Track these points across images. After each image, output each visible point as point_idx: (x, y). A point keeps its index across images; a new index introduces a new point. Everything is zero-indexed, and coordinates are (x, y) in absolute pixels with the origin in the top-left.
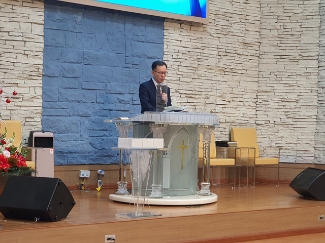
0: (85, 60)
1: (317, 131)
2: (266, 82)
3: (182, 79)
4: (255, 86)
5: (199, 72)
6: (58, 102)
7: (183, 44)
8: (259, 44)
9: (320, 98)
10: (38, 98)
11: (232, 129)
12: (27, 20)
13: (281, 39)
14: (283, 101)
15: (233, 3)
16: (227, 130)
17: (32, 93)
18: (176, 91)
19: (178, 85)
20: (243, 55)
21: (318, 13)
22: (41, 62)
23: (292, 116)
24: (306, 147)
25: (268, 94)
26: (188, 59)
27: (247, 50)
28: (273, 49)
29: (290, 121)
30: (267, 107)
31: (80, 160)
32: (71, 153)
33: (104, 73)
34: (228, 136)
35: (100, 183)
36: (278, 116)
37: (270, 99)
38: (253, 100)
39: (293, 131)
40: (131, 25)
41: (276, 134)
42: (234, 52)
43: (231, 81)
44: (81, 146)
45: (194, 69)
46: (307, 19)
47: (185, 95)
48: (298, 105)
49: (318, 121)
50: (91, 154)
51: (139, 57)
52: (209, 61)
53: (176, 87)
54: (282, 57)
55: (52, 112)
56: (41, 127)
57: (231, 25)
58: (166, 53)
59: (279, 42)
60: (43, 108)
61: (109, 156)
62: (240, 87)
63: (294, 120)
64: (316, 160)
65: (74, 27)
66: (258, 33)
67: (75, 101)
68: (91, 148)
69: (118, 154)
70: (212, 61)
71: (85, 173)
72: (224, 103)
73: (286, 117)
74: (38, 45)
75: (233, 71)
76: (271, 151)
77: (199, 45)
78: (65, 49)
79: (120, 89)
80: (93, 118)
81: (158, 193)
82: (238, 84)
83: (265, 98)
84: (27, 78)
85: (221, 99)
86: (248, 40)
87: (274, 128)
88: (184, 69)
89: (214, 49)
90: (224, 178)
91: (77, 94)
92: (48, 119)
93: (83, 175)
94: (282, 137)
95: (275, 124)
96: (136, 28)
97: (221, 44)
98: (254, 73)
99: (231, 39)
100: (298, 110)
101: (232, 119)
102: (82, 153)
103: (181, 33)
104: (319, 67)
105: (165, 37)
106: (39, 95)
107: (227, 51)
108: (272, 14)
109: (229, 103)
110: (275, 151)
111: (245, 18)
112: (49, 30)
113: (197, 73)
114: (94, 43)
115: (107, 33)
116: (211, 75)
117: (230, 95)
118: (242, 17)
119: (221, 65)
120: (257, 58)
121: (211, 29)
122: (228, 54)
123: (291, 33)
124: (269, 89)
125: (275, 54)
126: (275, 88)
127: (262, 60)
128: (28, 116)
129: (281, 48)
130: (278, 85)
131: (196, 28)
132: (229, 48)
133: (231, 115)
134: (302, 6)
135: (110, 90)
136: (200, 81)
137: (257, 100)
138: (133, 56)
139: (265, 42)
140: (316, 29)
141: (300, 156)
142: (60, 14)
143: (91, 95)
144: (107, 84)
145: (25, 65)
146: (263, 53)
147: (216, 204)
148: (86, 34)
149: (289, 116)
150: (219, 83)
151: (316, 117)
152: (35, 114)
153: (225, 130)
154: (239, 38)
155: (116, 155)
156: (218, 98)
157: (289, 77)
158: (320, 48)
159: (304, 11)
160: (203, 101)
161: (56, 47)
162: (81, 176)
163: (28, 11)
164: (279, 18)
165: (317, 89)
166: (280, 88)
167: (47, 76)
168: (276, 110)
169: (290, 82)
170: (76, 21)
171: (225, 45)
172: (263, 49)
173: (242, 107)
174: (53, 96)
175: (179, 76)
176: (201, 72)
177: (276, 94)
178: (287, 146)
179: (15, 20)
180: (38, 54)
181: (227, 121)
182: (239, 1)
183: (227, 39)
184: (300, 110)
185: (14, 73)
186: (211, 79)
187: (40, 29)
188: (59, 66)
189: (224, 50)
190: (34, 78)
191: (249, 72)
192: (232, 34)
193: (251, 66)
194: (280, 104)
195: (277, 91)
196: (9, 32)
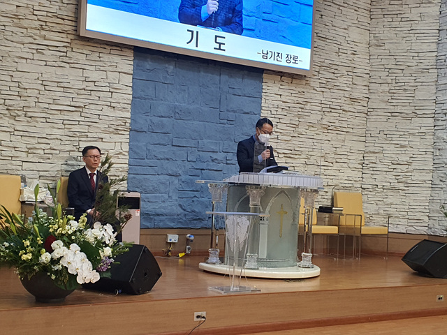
0: (176, 114)
1: (431, 198)
2: (374, 142)
3: (280, 137)
4: (361, 146)
5: (300, 130)
6: (146, 160)
7: (283, 99)
8: (367, 99)
9: (436, 161)
10: (124, 155)
11: (335, 193)
12: (115, 69)
13: (392, 95)
14: (393, 164)
15: (340, 54)
16: (329, 194)
17: (118, 149)
19: (276, 144)
20: (349, 111)
21: (435, 67)
22: (129, 115)
23: (403, 180)
24: (419, 216)
25: (376, 155)
26: (288, 115)
27: (354, 107)
28: (383, 105)
29: (401, 186)
30: (375, 169)
31: (167, 223)
32: (158, 215)
33: (196, 129)
34: (330, 201)
35: (189, 249)
36: (388, 180)
37: (378, 160)
38: (359, 162)
39: (405, 197)
40: (227, 77)
41: (385, 200)
42: (339, 108)
43: (335, 140)
44: (169, 208)
45: (295, 126)
46: (422, 72)
47: (283, 155)
48: (411, 168)
49: (433, 187)
50: (180, 216)
51: (234, 112)
52: (311, 117)
54: (393, 114)
55: (139, 170)
56: (126, 186)
57: (336, 78)
58: (263, 108)
59: (390, 98)
60: (129, 165)
61: (199, 219)
62: (345, 147)
63: (406, 185)
64: (430, 230)
65: (166, 78)
66: (367, 88)
67: (164, 159)
68: (180, 211)
69: (209, 218)
70: (314, 118)
71: (173, 238)
72: (326, 164)
73: (396, 181)
74: (125, 97)
75: (337, 129)
76: (379, 219)
77: (301, 100)
78: (155, 102)
79: (213, 147)
80: (183, 177)
81: (253, 263)
82: (343, 144)
83: (373, 160)
84: (112, 132)
85: (323, 159)
86: (355, 95)
87: (383, 193)
88: (284, 127)
89: (317, 104)
90: (325, 247)
91: (167, 151)
92: (134, 178)
93: (170, 240)
94: (392, 204)
95: (384, 189)
96: (233, 80)
97: (324, 99)
98: (360, 132)
99: (336, 94)
100: (411, 174)
101: (335, 182)
102: (170, 216)
103: (281, 87)
104: (435, 126)
105: (263, 91)
106: (125, 151)
107: (331, 106)
108: (382, 67)
109: (332, 165)
110: (383, 219)
111: (352, 71)
112: (139, 81)
113: (297, 131)
114: (187, 96)
115: (201, 85)
116: (313, 133)
117: (333, 156)
118: (350, 69)
119: (324, 122)
120: (365, 115)
121: (315, 83)
122: (333, 111)
123: (404, 87)
124: (377, 150)
125: (386, 111)
126: (385, 148)
127: (370, 117)
128: (113, 173)
129: (392, 104)
130: (388, 145)
131: (298, 81)
132: (334, 104)
133: (334, 177)
134: (417, 58)
135: (202, 148)
136: (301, 139)
137: (363, 161)
138: (228, 111)
139: (374, 97)
140: (432, 84)
141: (412, 226)
142: (150, 63)
143: (182, 152)
144: (200, 141)
145: (111, 118)
146: (372, 110)
147: (319, 278)
148: (178, 86)
149: (399, 181)
150: (321, 142)
151: (430, 182)
152: (121, 171)
153: (327, 194)
154: (345, 92)
155: (207, 219)
156: (319, 159)
157: (401, 136)
158: (437, 106)
159: (419, 64)
160: (303, 161)
161: (145, 99)
162: (169, 241)
163: (116, 59)
164: (390, 71)
165: (432, 150)
166: (390, 149)
167: (134, 130)
168: (385, 173)
169: (402, 142)
170: (167, 72)
171: (330, 100)
172: (372, 105)
173: (346, 169)
174: (140, 153)
175: (278, 134)
176: (302, 130)
177: (385, 155)
178: (397, 214)
179: (102, 68)
180: (125, 106)
181: (329, 184)
182: (345, 52)
183: (332, 94)
184: (413, 174)
185: (99, 126)
186: (312, 137)
187: (128, 80)
188: (148, 120)
189: (328, 106)
190: (120, 133)
191: (355, 130)
192: (337, 88)
193: (358, 124)
194: (390, 167)
195: (386, 152)
196: (95, 82)
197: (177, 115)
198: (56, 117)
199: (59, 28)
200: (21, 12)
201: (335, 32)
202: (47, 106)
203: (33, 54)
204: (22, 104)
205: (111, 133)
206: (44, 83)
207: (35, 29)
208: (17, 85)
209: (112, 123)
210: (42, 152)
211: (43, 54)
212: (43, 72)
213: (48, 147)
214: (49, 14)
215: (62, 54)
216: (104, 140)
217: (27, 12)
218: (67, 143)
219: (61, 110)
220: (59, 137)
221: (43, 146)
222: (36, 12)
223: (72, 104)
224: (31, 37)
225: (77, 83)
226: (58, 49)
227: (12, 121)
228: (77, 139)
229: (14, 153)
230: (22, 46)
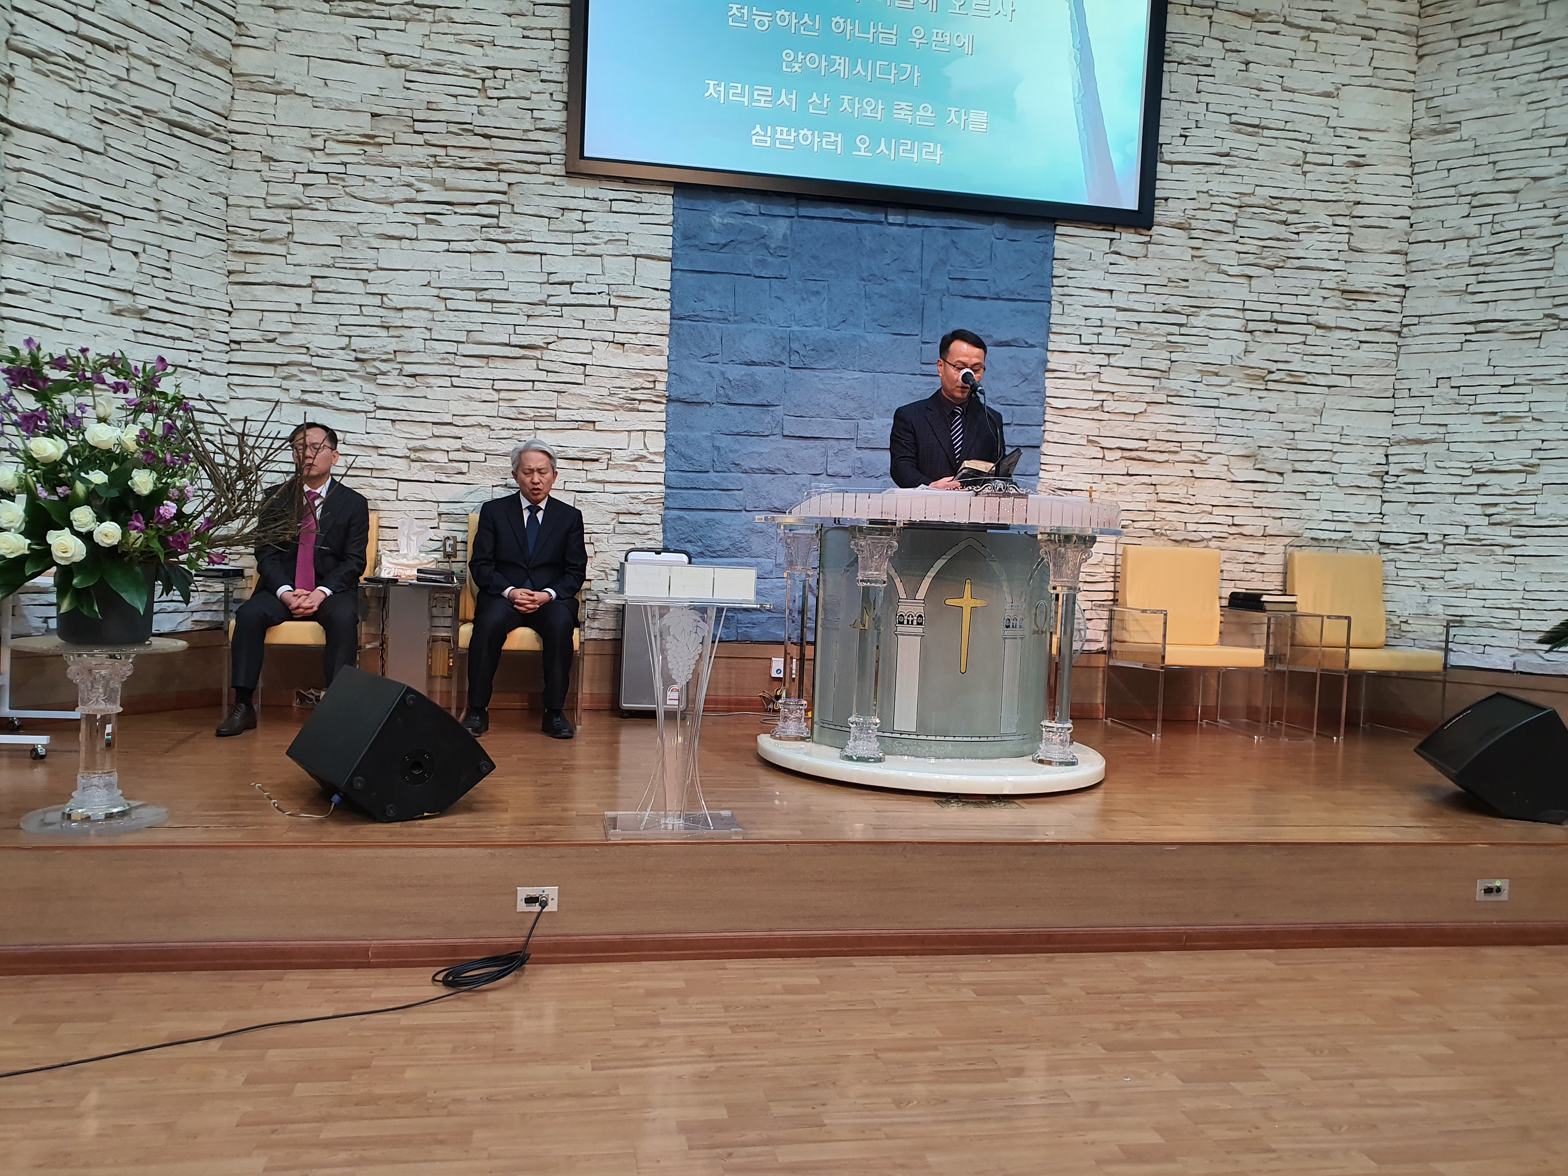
0: (792, 354)
2: (1420, 411)
3: (1109, 406)
4: (1382, 426)
5: (1172, 384)
6: (712, 475)
7: (1120, 300)
8: (1401, 291)
10: (652, 462)
11: (1293, 557)
12: (624, 249)
13: (1480, 270)
14: (1476, 471)
15: (1307, 167)
16: (1275, 560)
17: (636, 447)
18: (1089, 441)
19: (1096, 424)
20: (1337, 328)
22: (662, 362)
23: (1507, 517)
25: (1425, 448)
26: (1135, 344)
27: (1355, 314)
28: (1451, 304)
30: (1418, 489)
31: (772, 630)
33: (850, 392)
36: (1459, 519)
37: (1430, 464)
38: (1372, 469)
39: (1512, 568)
41: (1449, 576)
42: (1303, 319)
43: (1290, 411)
44: (778, 592)
45: (1156, 373)
47: (1119, 454)
48: (1534, 481)
52: (1212, 349)
53: (1091, 428)
54: (1480, 327)
55: (694, 498)
57: (1295, 237)
58: (1056, 329)
59: (1472, 280)
60: (667, 487)
62: (1324, 429)
63: (1517, 531)
65: (762, 263)
66: (1398, 258)
67: (760, 471)
70: (1221, 350)
72: (1261, 476)
73: (1485, 521)
75: (1296, 379)
76: (1426, 629)
77: (1175, 303)
78: (732, 327)
82: (1317, 420)
83: (1417, 461)
84: (621, 407)
85: (1249, 464)
86: (1358, 282)
87: (1444, 558)
88: (1122, 376)
89: (1231, 312)
91: (767, 450)
92: (680, 518)
93: (779, 671)
94: (1469, 587)
95: (1445, 545)
96: (960, 257)
97: (1255, 297)
98: (1377, 385)
99: (1293, 281)
100: (1533, 499)
101: (1290, 526)
103: (1112, 269)
105: (1056, 282)
106: (655, 453)
107: (1277, 316)
108: (1452, 192)
109: (1279, 479)
111: (1349, 213)
112: (688, 275)
113: (1165, 388)
114: (825, 306)
115: (865, 275)
116: (1216, 392)
117: (1283, 454)
118: (1341, 208)
119: (1252, 360)
120: (1393, 338)
121: (1220, 253)
122: (1281, 328)
123: (1518, 243)
124: (1428, 433)
125: (1457, 318)
126: (1451, 428)
127: (1408, 341)
128: (622, 508)
129: (1478, 298)
130: (1463, 419)
132: (1285, 308)
133: (1287, 513)
135: (869, 440)
136: (1176, 410)
137: (1385, 468)
139: (1424, 283)
141: (1532, 650)
142: (718, 227)
143: (811, 453)
144: (863, 421)
145: (617, 372)
146: (1414, 321)
148: (798, 282)
149: (1496, 519)
150: (1244, 415)
152: (645, 503)
153: (1266, 560)
154: (1325, 275)
156: (1237, 463)
157: (1504, 390)
160: (1183, 469)
161: (707, 320)
162: (775, 675)
163: (625, 223)
166: (1468, 428)
167: (678, 400)
168: (1450, 499)
169: (1506, 408)
170: (767, 247)
171: (1272, 298)
172: (1413, 305)
173: (1327, 489)
174: (696, 457)
175: (1103, 396)
176: (1181, 383)
177: (1453, 447)
178: (1485, 615)
179: (590, 250)
180: (654, 340)
181: (1269, 531)
182: (1328, 159)
183: (1278, 282)
184: (1540, 499)
185: (587, 392)
186: (1215, 403)
187: (661, 274)
188: (716, 374)
189: (1267, 316)
190: (641, 407)
191: (1357, 381)
192: (1297, 263)
193: (1367, 362)
194: (1466, 481)
195: (1456, 438)
196: (571, 284)
197: (795, 357)
198: (474, 373)
199: (478, 159)
200: (384, 129)
201: (1291, 107)
202: (452, 348)
203: (415, 225)
204: (393, 345)
205: (617, 408)
206: (443, 294)
207: (418, 165)
208: (377, 300)
209: (618, 383)
210: (442, 458)
211: (439, 224)
212: (440, 267)
213: (458, 444)
214: (454, 128)
215: (487, 221)
216: (598, 426)
217: (398, 127)
218: (504, 434)
219: (487, 357)
220: (484, 421)
221: (444, 444)
222: (419, 126)
223: (515, 340)
224: (409, 185)
225: (528, 288)
226: (475, 210)
227: (369, 387)
228: (531, 424)
229: (374, 460)
230: (388, 209)
